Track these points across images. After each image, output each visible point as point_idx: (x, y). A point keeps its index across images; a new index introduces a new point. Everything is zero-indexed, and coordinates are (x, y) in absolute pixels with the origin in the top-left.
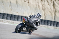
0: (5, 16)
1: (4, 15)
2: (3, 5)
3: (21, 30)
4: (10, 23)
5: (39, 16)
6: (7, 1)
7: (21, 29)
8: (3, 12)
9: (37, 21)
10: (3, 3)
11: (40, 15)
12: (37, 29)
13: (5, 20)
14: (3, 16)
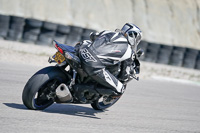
0: (177, 55)
1: (176, 52)
2: (173, 16)
3: (48, 97)
4: (195, 79)
5: (131, 35)
6: (186, 3)
7: (48, 93)
8: (173, 40)
9: (120, 59)
10: (172, 10)
11: (135, 29)
12: (120, 94)
13: (177, 69)
14: (172, 54)
